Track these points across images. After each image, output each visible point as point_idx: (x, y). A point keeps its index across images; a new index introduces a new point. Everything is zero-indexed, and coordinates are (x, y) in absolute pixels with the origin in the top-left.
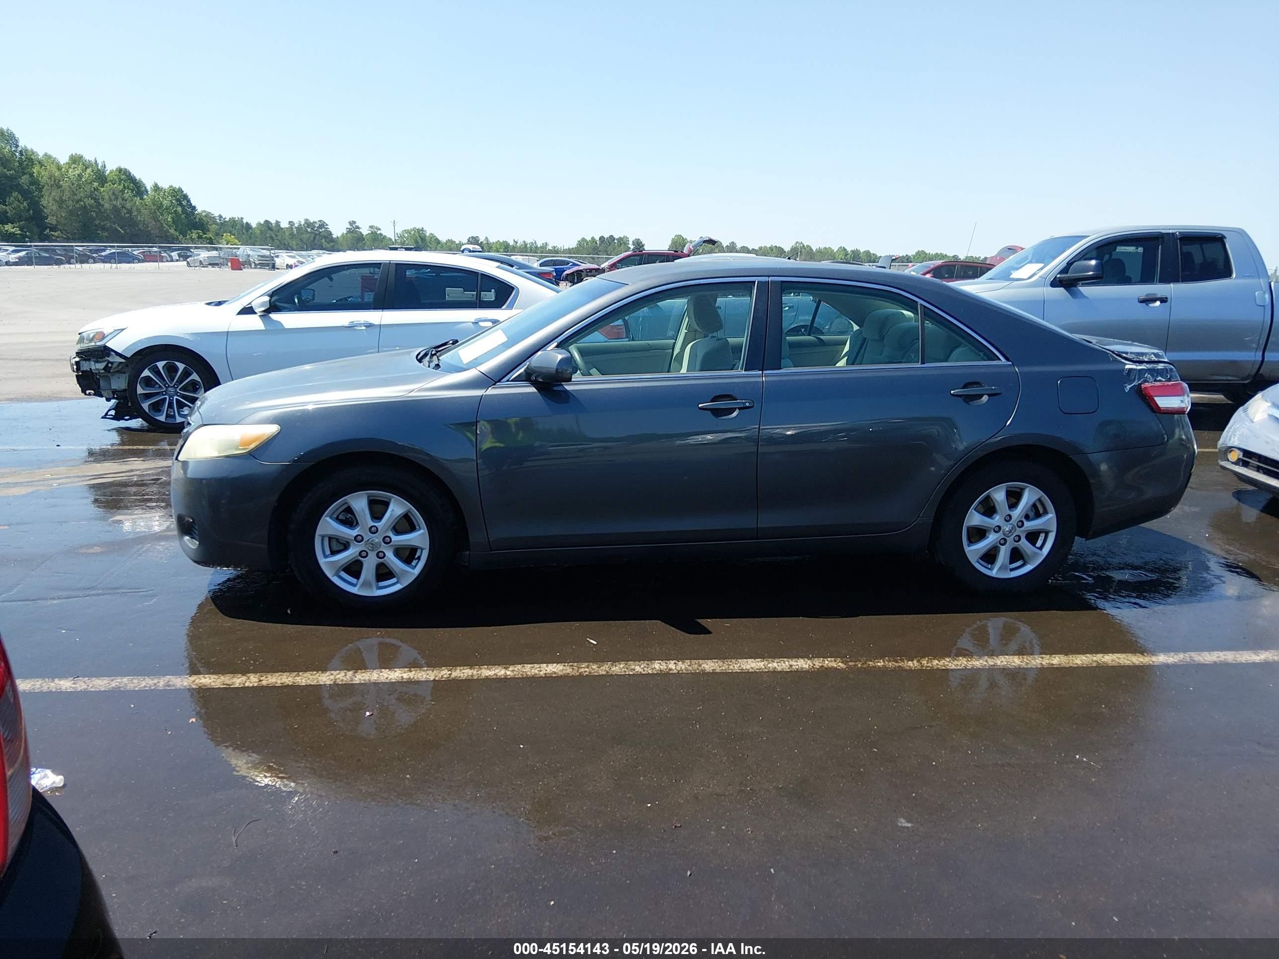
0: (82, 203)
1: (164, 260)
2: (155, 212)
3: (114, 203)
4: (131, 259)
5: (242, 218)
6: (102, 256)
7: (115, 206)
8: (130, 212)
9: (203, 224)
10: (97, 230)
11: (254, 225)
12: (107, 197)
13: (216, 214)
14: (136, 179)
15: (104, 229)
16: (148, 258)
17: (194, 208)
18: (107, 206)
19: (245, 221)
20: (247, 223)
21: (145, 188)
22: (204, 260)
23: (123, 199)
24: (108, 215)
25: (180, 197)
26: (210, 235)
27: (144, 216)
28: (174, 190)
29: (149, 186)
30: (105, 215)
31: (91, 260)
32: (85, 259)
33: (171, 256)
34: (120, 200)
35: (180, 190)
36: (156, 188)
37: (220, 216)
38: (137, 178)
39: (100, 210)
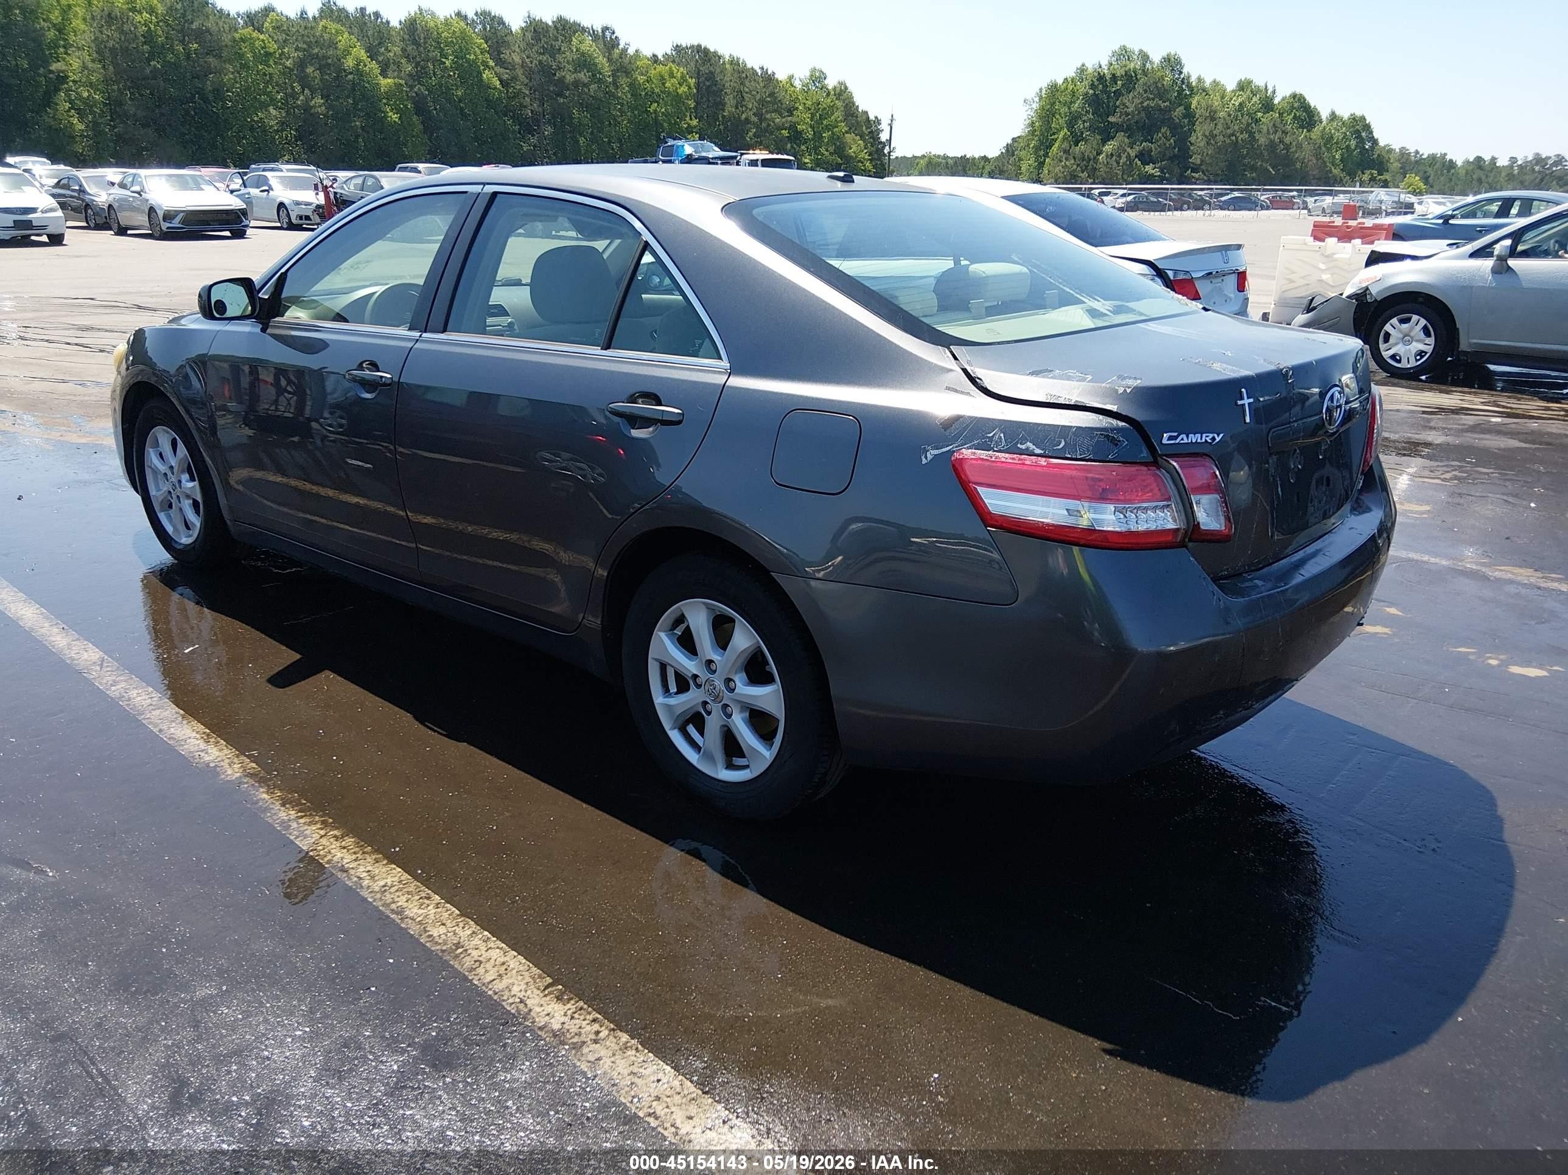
0: (1234, 138)
1: (1296, 206)
2: (1320, 147)
3: (1272, 137)
4: (1253, 206)
5: (1445, 154)
6: (1221, 201)
7: (1272, 141)
8: (1287, 147)
9: (1381, 163)
10: (1245, 170)
11: (1459, 163)
12: (1265, 130)
13: (1412, 150)
14: (1310, 107)
15: (1253, 168)
16: (1276, 204)
17: (1375, 142)
18: (1262, 140)
19: (1448, 158)
20: (1451, 161)
21: (1320, 117)
22: (1328, 207)
23: (1283, 132)
24: (1261, 153)
25: (1360, 128)
26: (1386, 176)
27: (1306, 153)
28: (1354, 119)
29: (1325, 115)
30: (1258, 152)
31: (1207, 207)
32: (1201, 205)
33: (1305, 202)
34: (1279, 134)
35: (1363, 118)
36: (1333, 117)
37: (1417, 152)
38: (1312, 105)
39: (1253, 145)
